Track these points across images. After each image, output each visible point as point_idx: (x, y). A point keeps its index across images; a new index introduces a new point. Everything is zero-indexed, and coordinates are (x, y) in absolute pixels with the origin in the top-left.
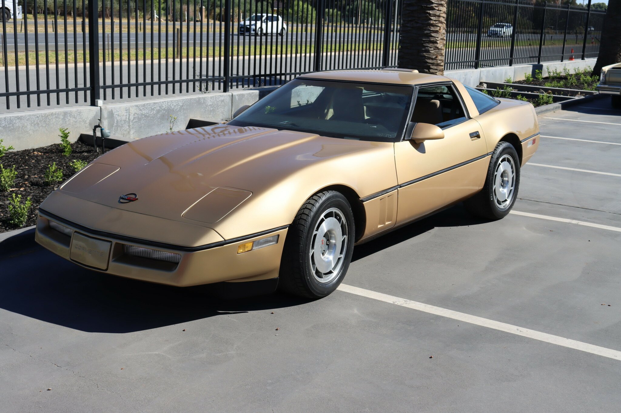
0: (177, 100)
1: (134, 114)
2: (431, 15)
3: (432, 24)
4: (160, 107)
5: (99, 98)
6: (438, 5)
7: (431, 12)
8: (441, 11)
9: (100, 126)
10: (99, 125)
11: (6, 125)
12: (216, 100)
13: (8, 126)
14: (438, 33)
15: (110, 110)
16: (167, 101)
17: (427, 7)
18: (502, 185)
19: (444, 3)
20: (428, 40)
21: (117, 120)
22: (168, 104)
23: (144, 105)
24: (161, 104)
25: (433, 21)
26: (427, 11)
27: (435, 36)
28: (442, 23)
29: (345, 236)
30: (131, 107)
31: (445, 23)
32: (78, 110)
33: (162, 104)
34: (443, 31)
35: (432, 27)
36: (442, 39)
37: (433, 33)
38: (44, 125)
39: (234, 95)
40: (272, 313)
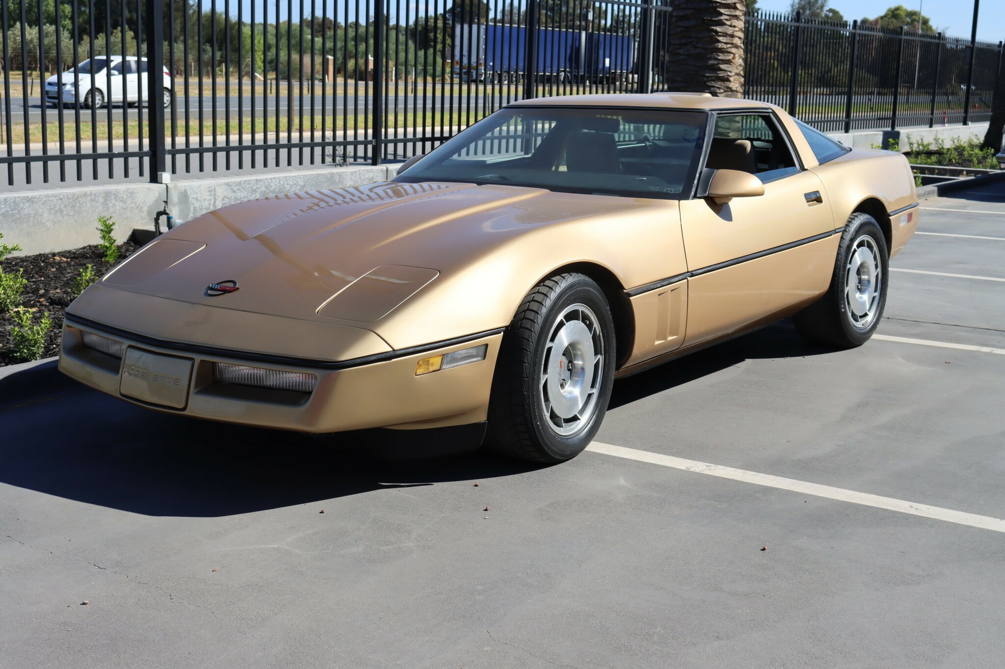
0: (295, 177)
1: (224, 198)
2: (719, 34)
3: (721, 49)
4: (266, 187)
5: (164, 170)
6: (730, 17)
7: (718, 29)
8: (735, 27)
9: (167, 211)
10: (165, 210)
11: (8, 211)
12: (360, 177)
13: (10, 213)
14: (731, 63)
15: (183, 190)
16: (279, 178)
17: (711, 20)
18: (858, 289)
19: (741, 14)
20: (715, 75)
21: (195, 209)
22: (279, 183)
23: (240, 183)
24: (268, 182)
25: (723, 44)
26: (712, 27)
27: (726, 69)
28: (737, 47)
29: (599, 356)
30: (219, 185)
31: (741, 48)
32: (129, 189)
33: (270, 182)
34: (739, 61)
35: (720, 54)
36: (738, 74)
37: (722, 64)
38: (72, 213)
39: (391, 170)
40: (476, 486)
